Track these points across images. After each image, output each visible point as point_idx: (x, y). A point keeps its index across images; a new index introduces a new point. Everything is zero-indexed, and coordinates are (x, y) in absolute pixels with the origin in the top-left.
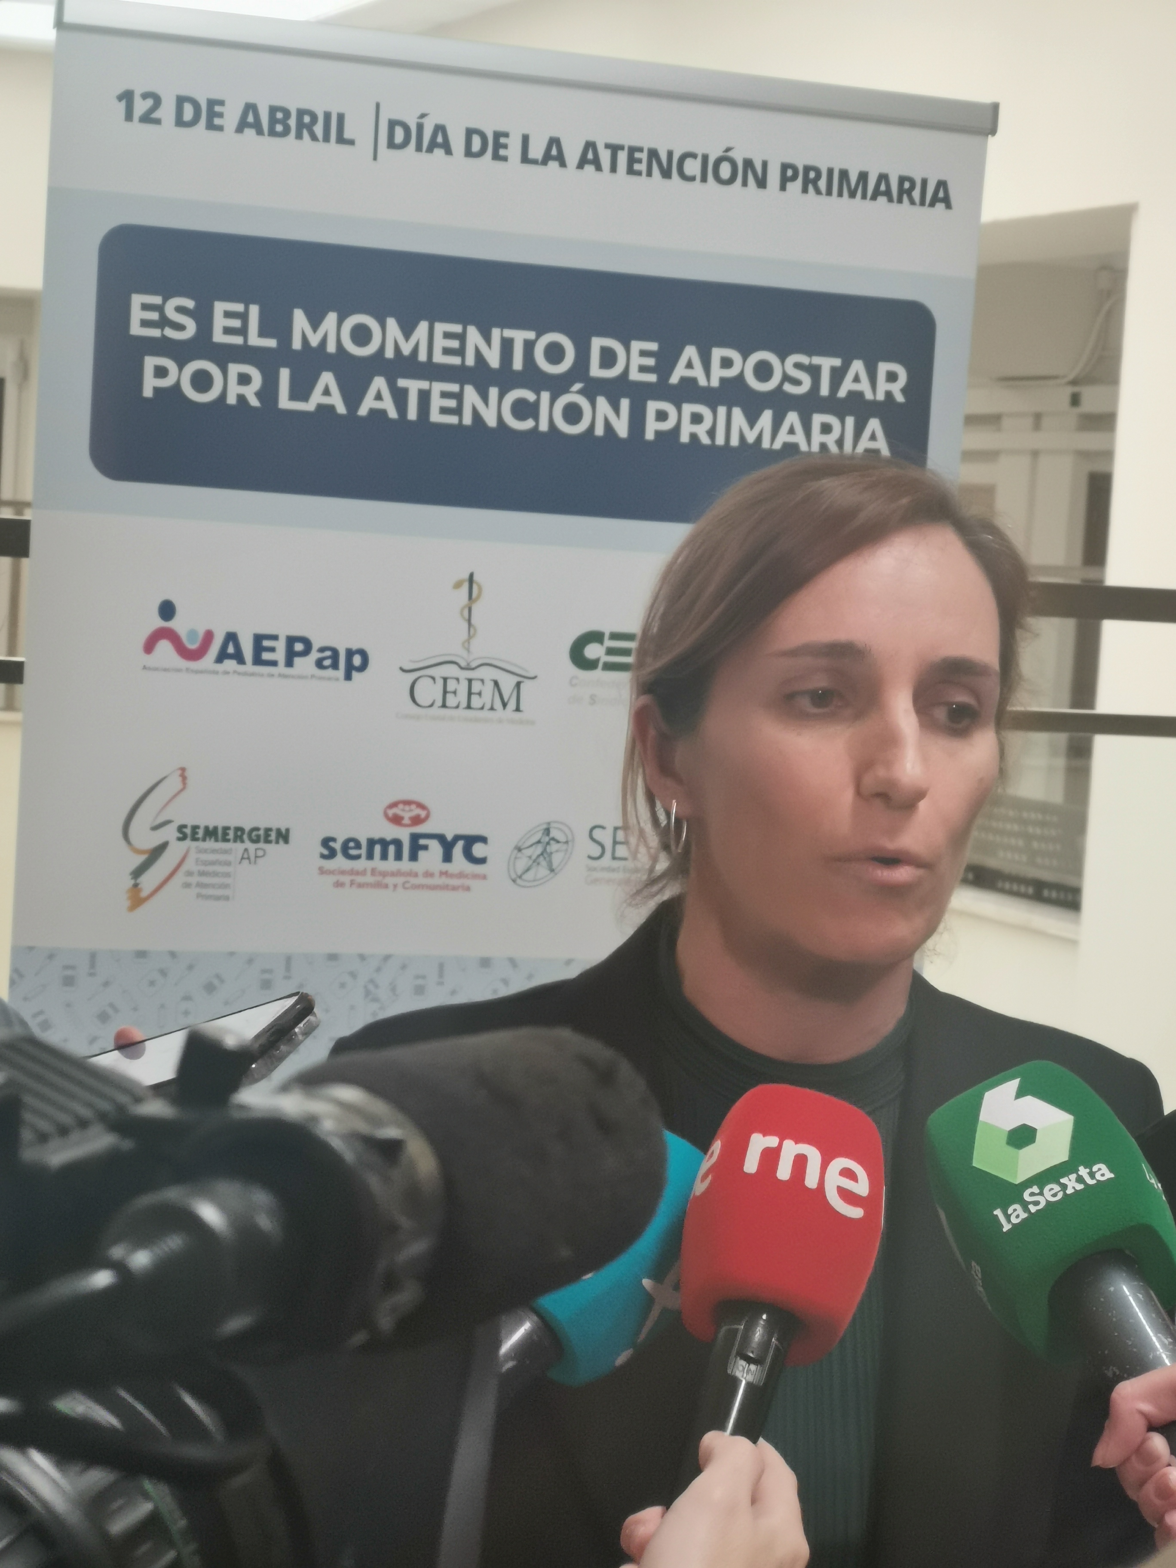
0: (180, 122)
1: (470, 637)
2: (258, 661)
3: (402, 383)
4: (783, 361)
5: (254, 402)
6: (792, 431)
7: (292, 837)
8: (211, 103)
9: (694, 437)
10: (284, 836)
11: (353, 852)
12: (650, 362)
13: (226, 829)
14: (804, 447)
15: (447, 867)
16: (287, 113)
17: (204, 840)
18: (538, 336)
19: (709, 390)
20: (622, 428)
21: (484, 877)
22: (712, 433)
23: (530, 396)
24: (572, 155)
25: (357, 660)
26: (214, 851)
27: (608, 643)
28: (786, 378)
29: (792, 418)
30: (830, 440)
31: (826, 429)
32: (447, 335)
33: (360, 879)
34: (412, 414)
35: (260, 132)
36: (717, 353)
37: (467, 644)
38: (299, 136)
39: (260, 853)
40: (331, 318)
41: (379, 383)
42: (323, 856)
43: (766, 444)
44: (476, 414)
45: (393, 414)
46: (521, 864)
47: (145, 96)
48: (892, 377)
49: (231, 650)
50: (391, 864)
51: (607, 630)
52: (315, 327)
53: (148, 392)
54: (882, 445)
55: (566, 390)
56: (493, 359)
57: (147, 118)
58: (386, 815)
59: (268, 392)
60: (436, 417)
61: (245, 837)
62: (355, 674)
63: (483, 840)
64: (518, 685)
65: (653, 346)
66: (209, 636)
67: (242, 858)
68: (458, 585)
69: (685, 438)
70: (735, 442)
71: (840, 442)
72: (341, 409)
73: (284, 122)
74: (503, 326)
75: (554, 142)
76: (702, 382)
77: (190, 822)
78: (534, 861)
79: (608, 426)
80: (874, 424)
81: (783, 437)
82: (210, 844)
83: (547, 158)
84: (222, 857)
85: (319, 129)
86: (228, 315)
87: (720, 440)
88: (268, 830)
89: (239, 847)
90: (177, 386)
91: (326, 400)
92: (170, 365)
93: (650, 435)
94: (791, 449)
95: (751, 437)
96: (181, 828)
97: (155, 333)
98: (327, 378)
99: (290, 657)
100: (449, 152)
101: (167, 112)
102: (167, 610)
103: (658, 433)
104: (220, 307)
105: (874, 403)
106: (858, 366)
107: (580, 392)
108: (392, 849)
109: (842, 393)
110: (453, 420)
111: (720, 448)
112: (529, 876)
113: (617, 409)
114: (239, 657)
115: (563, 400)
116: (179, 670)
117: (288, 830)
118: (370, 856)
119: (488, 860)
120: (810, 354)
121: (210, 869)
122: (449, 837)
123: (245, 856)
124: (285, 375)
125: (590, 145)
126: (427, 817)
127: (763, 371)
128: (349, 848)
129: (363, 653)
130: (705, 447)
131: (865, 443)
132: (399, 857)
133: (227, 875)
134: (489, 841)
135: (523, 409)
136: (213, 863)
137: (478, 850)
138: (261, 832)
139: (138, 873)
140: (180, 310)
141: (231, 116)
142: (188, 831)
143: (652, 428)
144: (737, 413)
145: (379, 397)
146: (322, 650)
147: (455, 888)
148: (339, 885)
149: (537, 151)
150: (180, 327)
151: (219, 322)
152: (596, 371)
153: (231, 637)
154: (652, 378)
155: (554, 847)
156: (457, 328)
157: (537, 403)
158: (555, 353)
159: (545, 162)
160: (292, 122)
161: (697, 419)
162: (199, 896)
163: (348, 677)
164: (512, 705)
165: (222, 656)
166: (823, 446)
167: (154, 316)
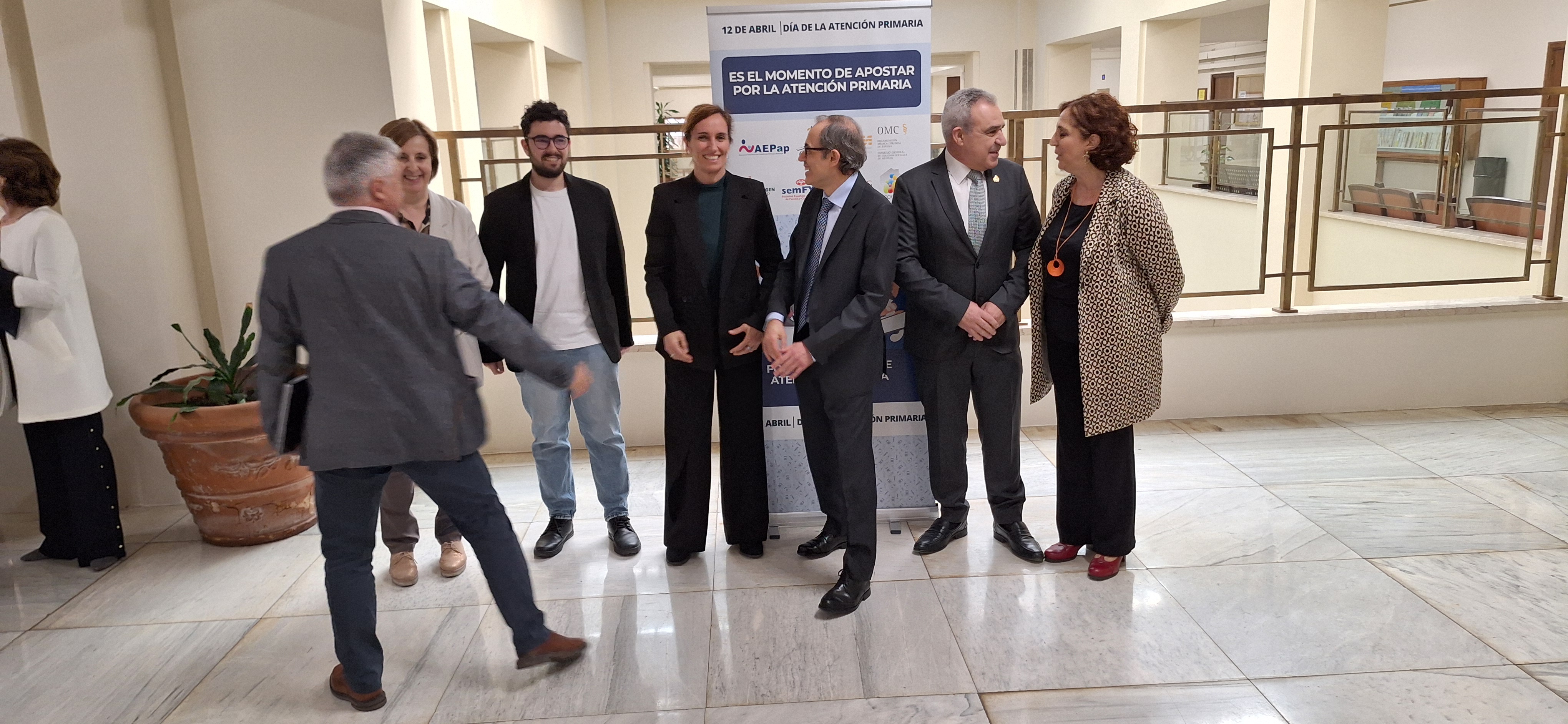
0: (736, 32)
2: (764, 151)
3: (792, 85)
4: (883, 68)
5: (759, 93)
6: (886, 84)
7: (775, 189)
8: (743, 27)
9: (862, 89)
10: (773, 189)
11: (790, 192)
12: (850, 72)
14: (889, 88)
16: (760, 27)
18: (822, 70)
19: (865, 77)
20: (845, 89)
22: (866, 87)
23: (822, 84)
24: (827, 27)
25: (787, 149)
28: (884, 72)
29: (886, 82)
30: (895, 86)
31: (894, 83)
32: (801, 73)
33: (791, 198)
34: (795, 92)
35: (754, 32)
36: (867, 69)
38: (763, 32)
39: (769, 194)
40: (774, 72)
41: (786, 85)
42: (784, 193)
43: (879, 88)
44: (810, 90)
45: (790, 92)
47: (728, 28)
48: (910, 68)
49: (758, 149)
50: (798, 194)
52: (771, 75)
53: (735, 94)
54: (909, 85)
55: (830, 82)
56: (813, 77)
57: (729, 33)
58: (797, 183)
59: (762, 91)
60: (800, 92)
65: (851, 69)
66: (753, 147)
69: (860, 89)
70: (871, 89)
71: (897, 86)
72: (778, 92)
73: (760, 29)
74: (814, 69)
75: (823, 24)
76: (863, 76)
79: (841, 89)
80: (906, 81)
81: (884, 86)
83: (821, 28)
85: (768, 30)
86: (751, 74)
87: (868, 89)
90: (741, 92)
91: (775, 91)
92: (739, 87)
95: (876, 87)
97: (735, 81)
98: (774, 86)
99: (771, 149)
100: (798, 30)
101: (733, 30)
102: (743, 142)
103: (853, 89)
104: (749, 73)
105: (906, 76)
106: (902, 67)
107: (834, 82)
109: (898, 74)
110: (804, 92)
111: (868, 91)
113: (843, 85)
114: (759, 151)
115: (830, 84)
116: (747, 155)
118: (794, 192)
120: (889, 66)
124: (765, 86)
125: (832, 24)
127: (878, 71)
129: (788, 147)
130: (864, 91)
131: (905, 86)
132: (800, 192)
135: (820, 87)
140: (741, 75)
141: (748, 29)
143: (851, 88)
145: (787, 89)
148: (787, 199)
149: (819, 28)
150: (741, 79)
151: (749, 76)
152: (837, 76)
153: (758, 146)
154: (851, 76)
156: (804, 71)
158: (827, 74)
159: (821, 29)
160: (761, 29)
161: (862, 85)
163: (785, 153)
165: (756, 151)
166: (894, 88)
167: (735, 77)
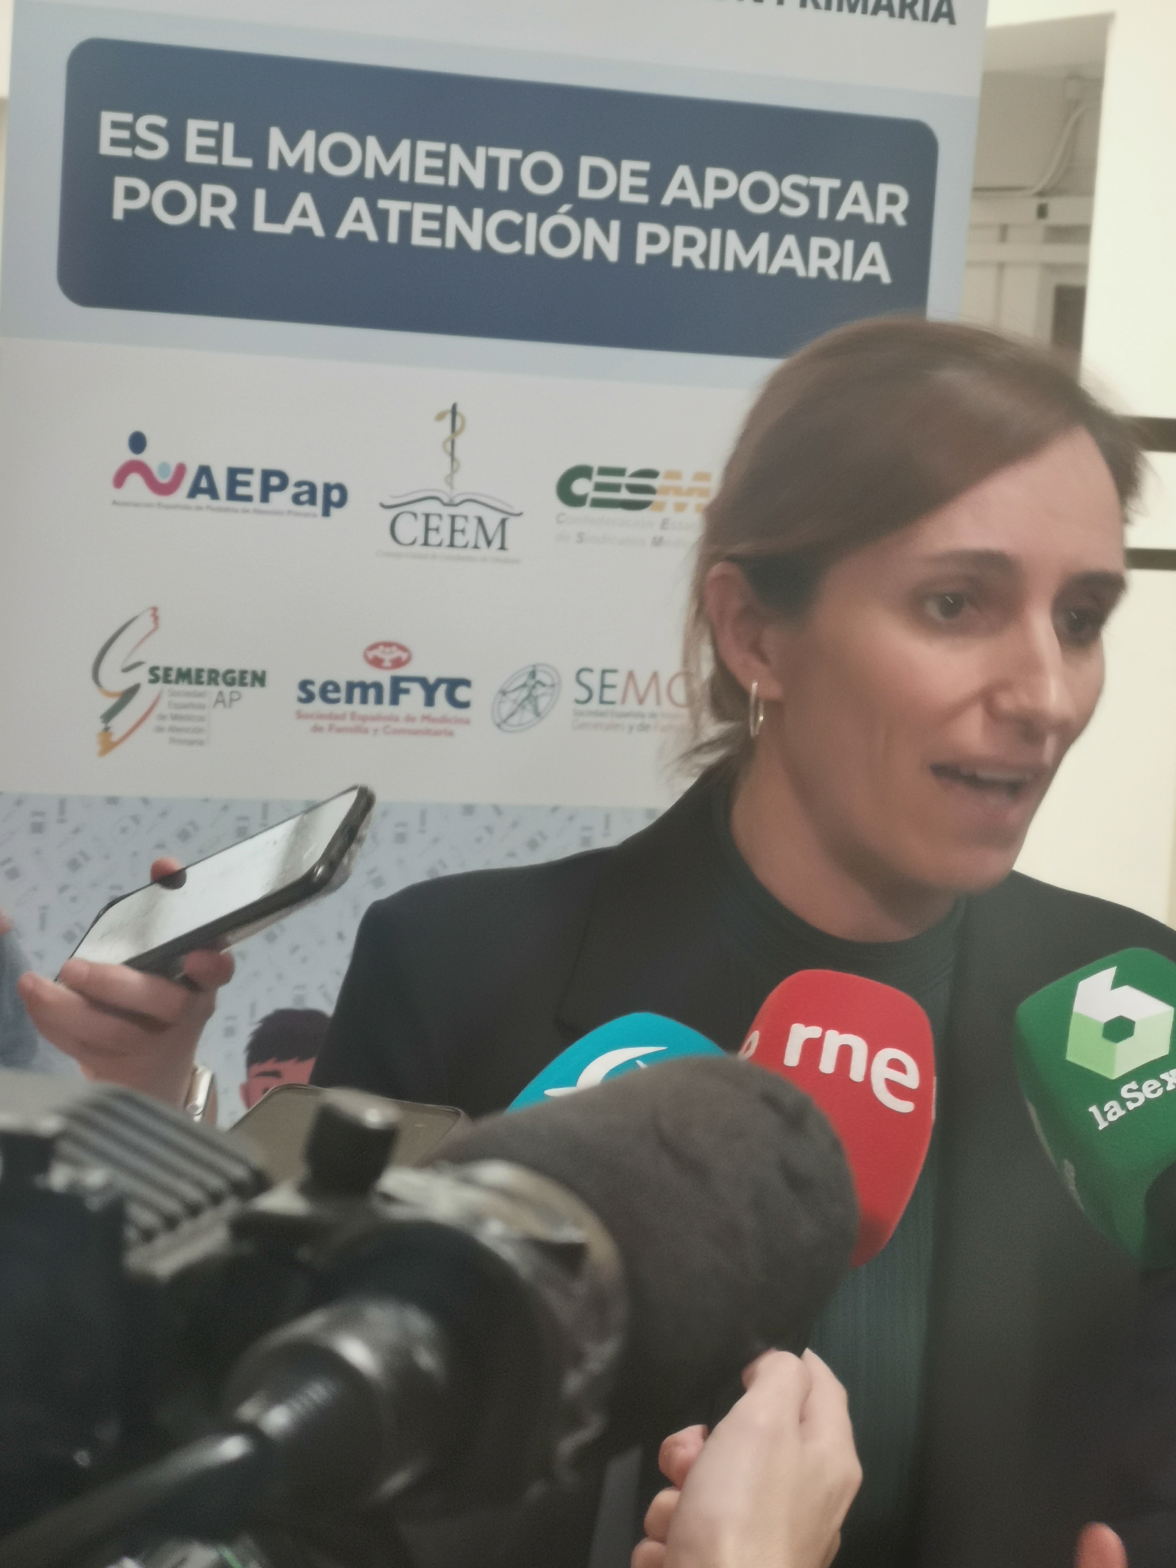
1: (453, 471)
2: (232, 496)
3: (382, 204)
4: (780, 181)
5: (229, 224)
6: (789, 255)
7: (269, 679)
9: (687, 261)
10: (259, 679)
11: (332, 696)
12: (642, 182)
13: (199, 671)
14: (801, 272)
15: (429, 711)
17: (177, 682)
18: (525, 156)
19: (702, 211)
20: (612, 252)
21: (467, 722)
22: (705, 257)
23: (515, 217)
25: (335, 496)
26: (188, 694)
27: (597, 478)
28: (783, 200)
29: (790, 241)
30: (829, 265)
31: (825, 253)
32: (430, 154)
33: (339, 724)
34: (393, 237)
36: (712, 174)
37: (450, 480)
39: (235, 696)
40: (309, 136)
41: (359, 204)
42: (301, 700)
43: (762, 269)
44: (460, 237)
45: (373, 236)
46: (507, 708)
48: (893, 199)
49: (204, 484)
50: (371, 708)
51: (595, 464)
52: (291, 146)
53: (118, 214)
54: (883, 272)
55: (553, 212)
56: (478, 179)
58: (366, 657)
59: (244, 213)
60: (417, 239)
61: (220, 679)
62: (333, 511)
63: (466, 683)
64: (503, 522)
65: (645, 166)
66: (181, 470)
67: (217, 702)
68: (440, 417)
69: (677, 262)
70: (729, 266)
71: (839, 267)
72: (319, 231)
74: (488, 144)
76: (696, 203)
77: (162, 663)
78: (520, 705)
79: (597, 248)
80: (874, 249)
81: (780, 261)
82: (183, 687)
84: (196, 700)
86: (200, 131)
87: (714, 265)
88: (243, 673)
89: (213, 691)
90: (149, 208)
91: (303, 222)
92: (141, 185)
93: (641, 259)
94: (787, 273)
95: (746, 262)
96: (153, 670)
97: (125, 152)
98: (305, 200)
99: (266, 491)
102: (138, 442)
103: (649, 257)
104: (193, 125)
105: (874, 227)
106: (857, 188)
107: (569, 213)
108: (372, 693)
109: (841, 216)
110: (435, 242)
111: (713, 273)
112: (515, 720)
113: (606, 232)
114: (212, 492)
115: (551, 222)
116: (149, 505)
117: (264, 673)
118: (349, 700)
119: (472, 704)
120: (808, 174)
121: (184, 712)
122: (432, 680)
123: (220, 700)
124: (260, 195)
126: (409, 659)
127: (759, 192)
128: (328, 691)
129: (342, 488)
130: (699, 273)
131: (864, 268)
132: (379, 700)
133: (201, 719)
134: (473, 684)
135: (508, 232)
136: (185, 706)
137: (461, 694)
138: (237, 675)
139: (109, 716)
140: (151, 128)
142: (160, 673)
143: (643, 251)
144: (732, 236)
145: (358, 219)
146: (299, 484)
147: (437, 733)
148: (317, 729)
150: (152, 147)
151: (193, 141)
152: (585, 192)
153: (205, 471)
154: (643, 199)
155: (540, 690)
156: (440, 147)
157: (523, 225)
158: (542, 173)
161: (690, 242)
162: (172, 740)
163: (326, 513)
164: (497, 543)
165: (195, 491)
166: (822, 272)
167: (125, 134)
